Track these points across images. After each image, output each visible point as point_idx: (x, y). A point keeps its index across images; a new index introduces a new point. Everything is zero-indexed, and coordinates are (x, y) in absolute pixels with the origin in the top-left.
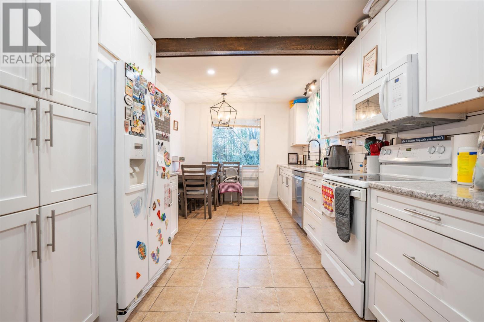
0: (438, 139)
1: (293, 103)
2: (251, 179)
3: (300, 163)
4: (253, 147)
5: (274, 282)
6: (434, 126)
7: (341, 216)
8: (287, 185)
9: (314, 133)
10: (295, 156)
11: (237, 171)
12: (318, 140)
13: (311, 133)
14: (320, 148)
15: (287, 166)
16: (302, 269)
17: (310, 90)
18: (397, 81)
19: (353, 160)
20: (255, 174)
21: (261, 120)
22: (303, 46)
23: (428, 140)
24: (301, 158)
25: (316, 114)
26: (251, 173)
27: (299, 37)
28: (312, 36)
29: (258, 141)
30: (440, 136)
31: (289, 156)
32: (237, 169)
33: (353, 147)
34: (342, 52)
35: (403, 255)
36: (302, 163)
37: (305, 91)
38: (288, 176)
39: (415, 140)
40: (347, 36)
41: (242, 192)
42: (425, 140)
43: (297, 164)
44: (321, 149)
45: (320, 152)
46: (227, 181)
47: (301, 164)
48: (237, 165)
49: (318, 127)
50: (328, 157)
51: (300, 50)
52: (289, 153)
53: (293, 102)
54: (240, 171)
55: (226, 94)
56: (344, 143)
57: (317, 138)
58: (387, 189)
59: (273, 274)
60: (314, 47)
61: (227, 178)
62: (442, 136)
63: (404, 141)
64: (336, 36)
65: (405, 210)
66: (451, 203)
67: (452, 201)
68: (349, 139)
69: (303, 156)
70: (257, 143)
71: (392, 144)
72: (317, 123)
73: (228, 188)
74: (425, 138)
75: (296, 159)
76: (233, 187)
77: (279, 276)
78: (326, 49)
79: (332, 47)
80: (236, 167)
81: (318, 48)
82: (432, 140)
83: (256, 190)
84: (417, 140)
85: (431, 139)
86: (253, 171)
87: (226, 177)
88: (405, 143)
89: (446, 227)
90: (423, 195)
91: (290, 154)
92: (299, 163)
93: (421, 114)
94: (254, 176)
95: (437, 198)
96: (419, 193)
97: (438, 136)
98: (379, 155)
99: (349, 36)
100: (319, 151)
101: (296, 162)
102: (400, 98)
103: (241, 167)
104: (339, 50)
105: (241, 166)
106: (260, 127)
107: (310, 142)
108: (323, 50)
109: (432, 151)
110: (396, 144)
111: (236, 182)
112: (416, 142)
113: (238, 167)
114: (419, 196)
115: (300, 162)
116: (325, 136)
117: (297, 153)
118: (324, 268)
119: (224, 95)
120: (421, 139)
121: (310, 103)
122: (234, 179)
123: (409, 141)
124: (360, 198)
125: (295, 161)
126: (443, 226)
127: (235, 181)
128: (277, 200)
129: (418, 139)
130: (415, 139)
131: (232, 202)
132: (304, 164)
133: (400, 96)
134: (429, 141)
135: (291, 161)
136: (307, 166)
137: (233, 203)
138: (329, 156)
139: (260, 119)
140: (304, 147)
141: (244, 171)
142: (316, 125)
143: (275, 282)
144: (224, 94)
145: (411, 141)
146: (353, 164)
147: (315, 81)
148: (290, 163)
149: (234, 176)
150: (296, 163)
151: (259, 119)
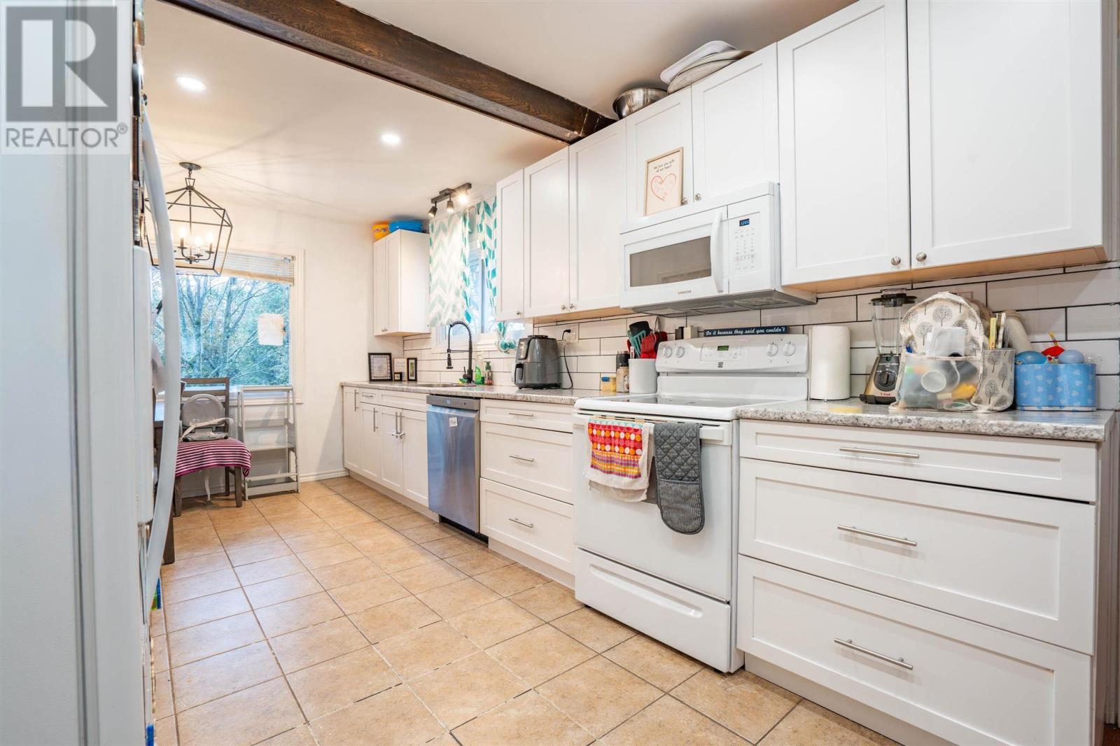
0: (777, 330)
1: (385, 230)
2: (265, 425)
3: (399, 379)
4: (269, 335)
5: (519, 678)
6: (762, 311)
7: (678, 483)
8: (397, 433)
9: (454, 306)
10: (385, 360)
11: (222, 406)
12: (467, 322)
13: (443, 306)
14: (470, 342)
15: (367, 384)
16: (546, 623)
17: (450, 204)
18: (744, 223)
19: (573, 368)
20: (277, 409)
21: (295, 263)
22: (513, 99)
23: (758, 332)
24: (400, 366)
25: (462, 263)
26: (266, 409)
27: (505, 75)
28: (531, 83)
29: (286, 318)
30: (780, 327)
31: (372, 361)
32: (222, 398)
33: (572, 341)
34: (579, 139)
35: (839, 528)
36: (405, 378)
37: (434, 205)
38: (399, 411)
39: (733, 332)
40: (589, 108)
41: (249, 464)
42: (753, 331)
43: (391, 380)
44: (473, 344)
45: (470, 351)
46: (194, 437)
47: (401, 380)
48: (222, 387)
49: (465, 292)
50: (522, 362)
51: (508, 106)
52: (370, 354)
53: (387, 226)
54: (231, 403)
55: (198, 167)
56: (554, 333)
57: (462, 318)
58: (792, 417)
59: (501, 660)
60: (534, 110)
61: (189, 427)
62: (784, 326)
63: (708, 333)
64: (572, 100)
65: (841, 450)
66: (942, 428)
67: (942, 426)
68: (558, 323)
69: (405, 361)
70: (282, 323)
71: (682, 338)
72: (463, 284)
73: (202, 457)
74: (753, 328)
75: (389, 368)
76: (219, 454)
77: (517, 658)
78: (555, 124)
79: (565, 123)
80: (217, 393)
81: (541, 116)
82: (766, 333)
83: (282, 455)
84: (736, 332)
85: (763, 331)
86: (271, 401)
87: (186, 424)
88: (712, 335)
89: (925, 467)
90: (881, 421)
91: (372, 356)
92: (397, 377)
93: (784, 287)
94: (274, 417)
95: (912, 423)
96: (872, 419)
97: (776, 327)
98: (655, 358)
99: (592, 110)
100: (468, 350)
101: (389, 375)
102: (753, 256)
103: (233, 393)
104: (576, 133)
105: (234, 389)
106: (292, 280)
107: (451, 326)
108: (550, 122)
109: (774, 352)
110: (693, 337)
111: (226, 438)
112: (733, 334)
113: (226, 393)
114: (873, 423)
115: (399, 375)
116: (518, 314)
117: (390, 354)
118: (587, 606)
119: (190, 170)
120: (744, 329)
121: (437, 234)
122: (214, 429)
123: (719, 333)
124: (721, 441)
125: (385, 373)
126: (919, 466)
127: (223, 435)
128: (343, 474)
129: (739, 329)
130: (733, 330)
131: (209, 499)
132: (409, 380)
133: (752, 250)
134: (759, 334)
135: (376, 374)
136: (418, 383)
137: (212, 502)
138: (525, 361)
139: (293, 257)
140: (405, 338)
141: (246, 402)
142: (461, 287)
143: (522, 677)
144: (191, 167)
145: (725, 333)
146: (574, 376)
147: (469, 186)
148: (373, 378)
149: (215, 421)
150: (389, 378)
151: (290, 258)
